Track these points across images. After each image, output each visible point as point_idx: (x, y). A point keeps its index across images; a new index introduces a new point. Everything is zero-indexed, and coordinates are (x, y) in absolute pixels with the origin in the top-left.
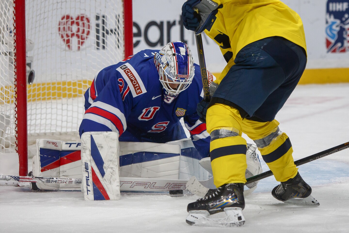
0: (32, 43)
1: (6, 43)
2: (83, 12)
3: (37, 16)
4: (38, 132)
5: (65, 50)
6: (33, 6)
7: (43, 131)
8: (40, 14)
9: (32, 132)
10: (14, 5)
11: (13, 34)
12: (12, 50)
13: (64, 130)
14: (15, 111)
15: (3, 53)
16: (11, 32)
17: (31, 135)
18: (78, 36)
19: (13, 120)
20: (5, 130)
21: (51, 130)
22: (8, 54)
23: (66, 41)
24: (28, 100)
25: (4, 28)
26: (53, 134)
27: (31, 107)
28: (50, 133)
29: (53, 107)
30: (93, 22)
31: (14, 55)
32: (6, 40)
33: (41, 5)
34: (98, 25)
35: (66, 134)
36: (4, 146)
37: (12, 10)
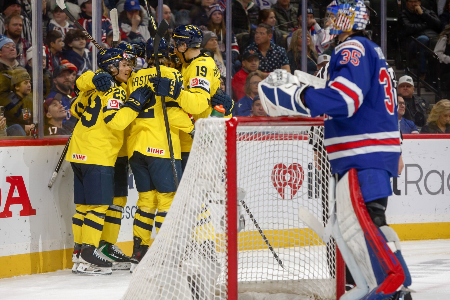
0: (244, 191)
1: (218, 191)
2: (295, 161)
3: (249, 165)
4: (249, 280)
5: (278, 199)
6: (246, 155)
7: (254, 280)
8: (253, 163)
9: (244, 280)
10: (225, 154)
11: (224, 183)
12: (224, 198)
13: (275, 279)
14: (226, 259)
15: (214, 201)
16: (223, 181)
17: (242, 283)
18: (290, 184)
19: (224, 268)
20: (216, 279)
21: (262, 278)
22: (219, 202)
23: (278, 189)
24: (239, 248)
25: (215, 176)
26: (264, 282)
27: (241, 255)
28: (261, 281)
29: (264, 256)
30: (306, 171)
31: (225, 203)
32: (217, 188)
33: (253, 154)
34: (310, 174)
35: (277, 281)
36: (214, 294)
37: (224, 159)
